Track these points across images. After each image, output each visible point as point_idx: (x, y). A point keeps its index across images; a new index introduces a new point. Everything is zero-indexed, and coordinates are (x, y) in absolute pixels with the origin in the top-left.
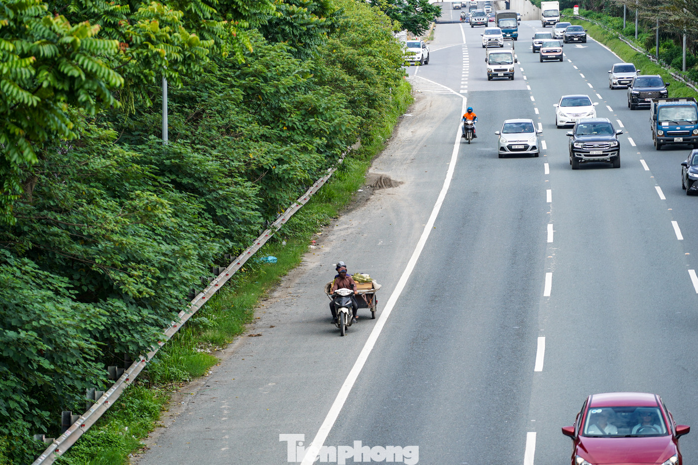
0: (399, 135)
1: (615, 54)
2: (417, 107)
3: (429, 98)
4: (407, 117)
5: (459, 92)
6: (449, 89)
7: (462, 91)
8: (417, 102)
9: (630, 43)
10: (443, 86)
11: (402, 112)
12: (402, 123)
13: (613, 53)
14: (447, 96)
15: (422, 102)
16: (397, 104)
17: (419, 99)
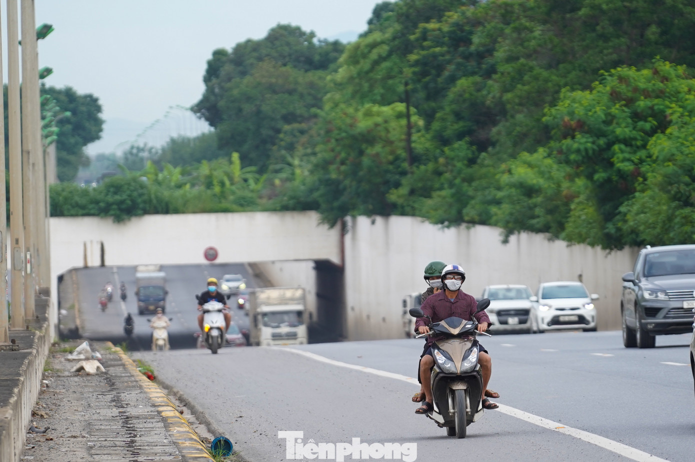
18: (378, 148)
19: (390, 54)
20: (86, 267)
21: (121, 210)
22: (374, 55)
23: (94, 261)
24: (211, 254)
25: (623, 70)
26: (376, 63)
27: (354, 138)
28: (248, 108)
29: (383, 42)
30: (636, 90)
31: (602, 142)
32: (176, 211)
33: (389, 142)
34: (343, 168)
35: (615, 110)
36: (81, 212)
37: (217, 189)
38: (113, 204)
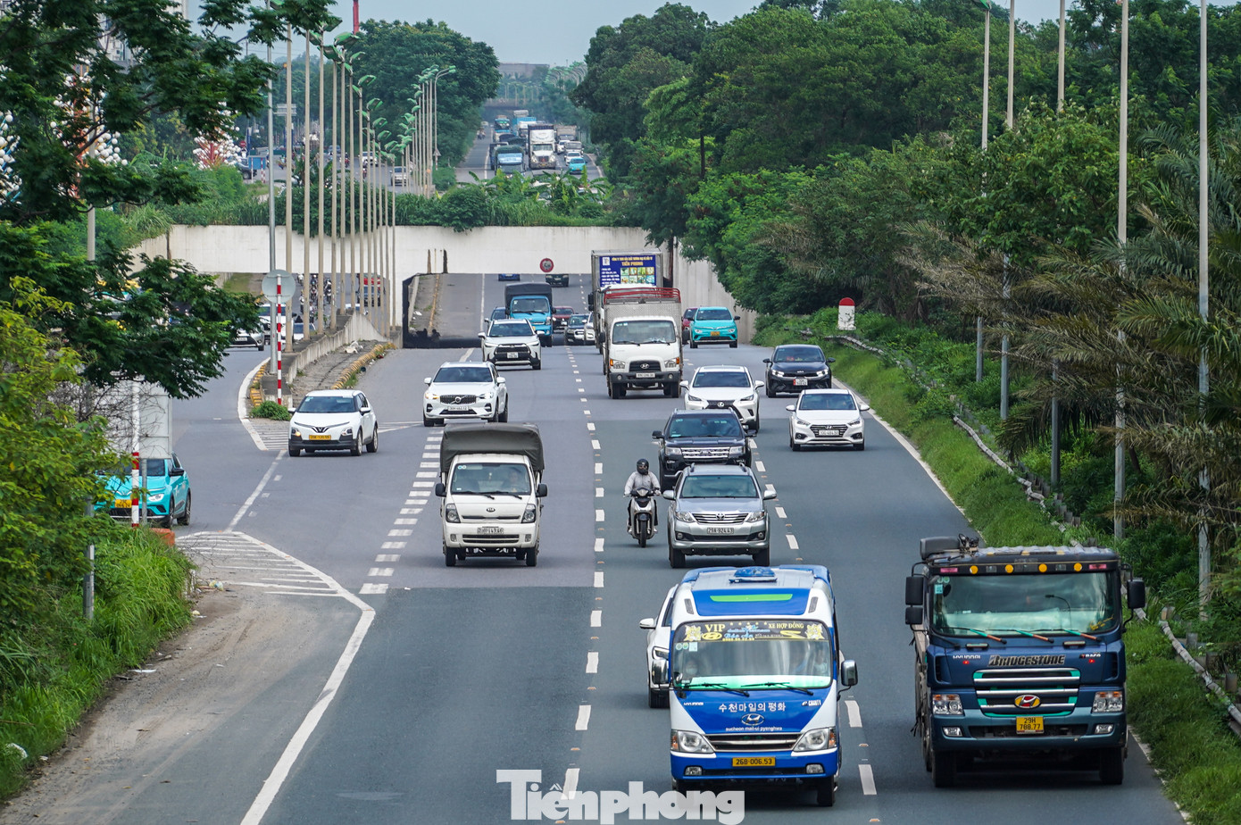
0: (92, 741)
1: (928, 471)
2: (195, 641)
3: (246, 611)
4: (145, 676)
5: (356, 592)
6: (327, 579)
7: (367, 589)
8: (199, 623)
9: (980, 433)
10: (308, 568)
11: (133, 659)
12: (120, 696)
13: (924, 465)
14: (312, 603)
15: (219, 626)
16: (110, 633)
17: (211, 613)
18: (679, 179)
19: (687, 99)
20: (429, 274)
21: (463, 220)
22: (674, 101)
23: (437, 268)
24: (547, 265)
25: (736, 175)
26: (675, 107)
27: (661, 169)
28: (624, 100)
29: (682, 90)
30: (744, 188)
31: (721, 222)
32: (515, 224)
33: (688, 174)
34: (650, 196)
35: (730, 202)
36: (425, 221)
37: (565, 198)
38: (456, 215)
